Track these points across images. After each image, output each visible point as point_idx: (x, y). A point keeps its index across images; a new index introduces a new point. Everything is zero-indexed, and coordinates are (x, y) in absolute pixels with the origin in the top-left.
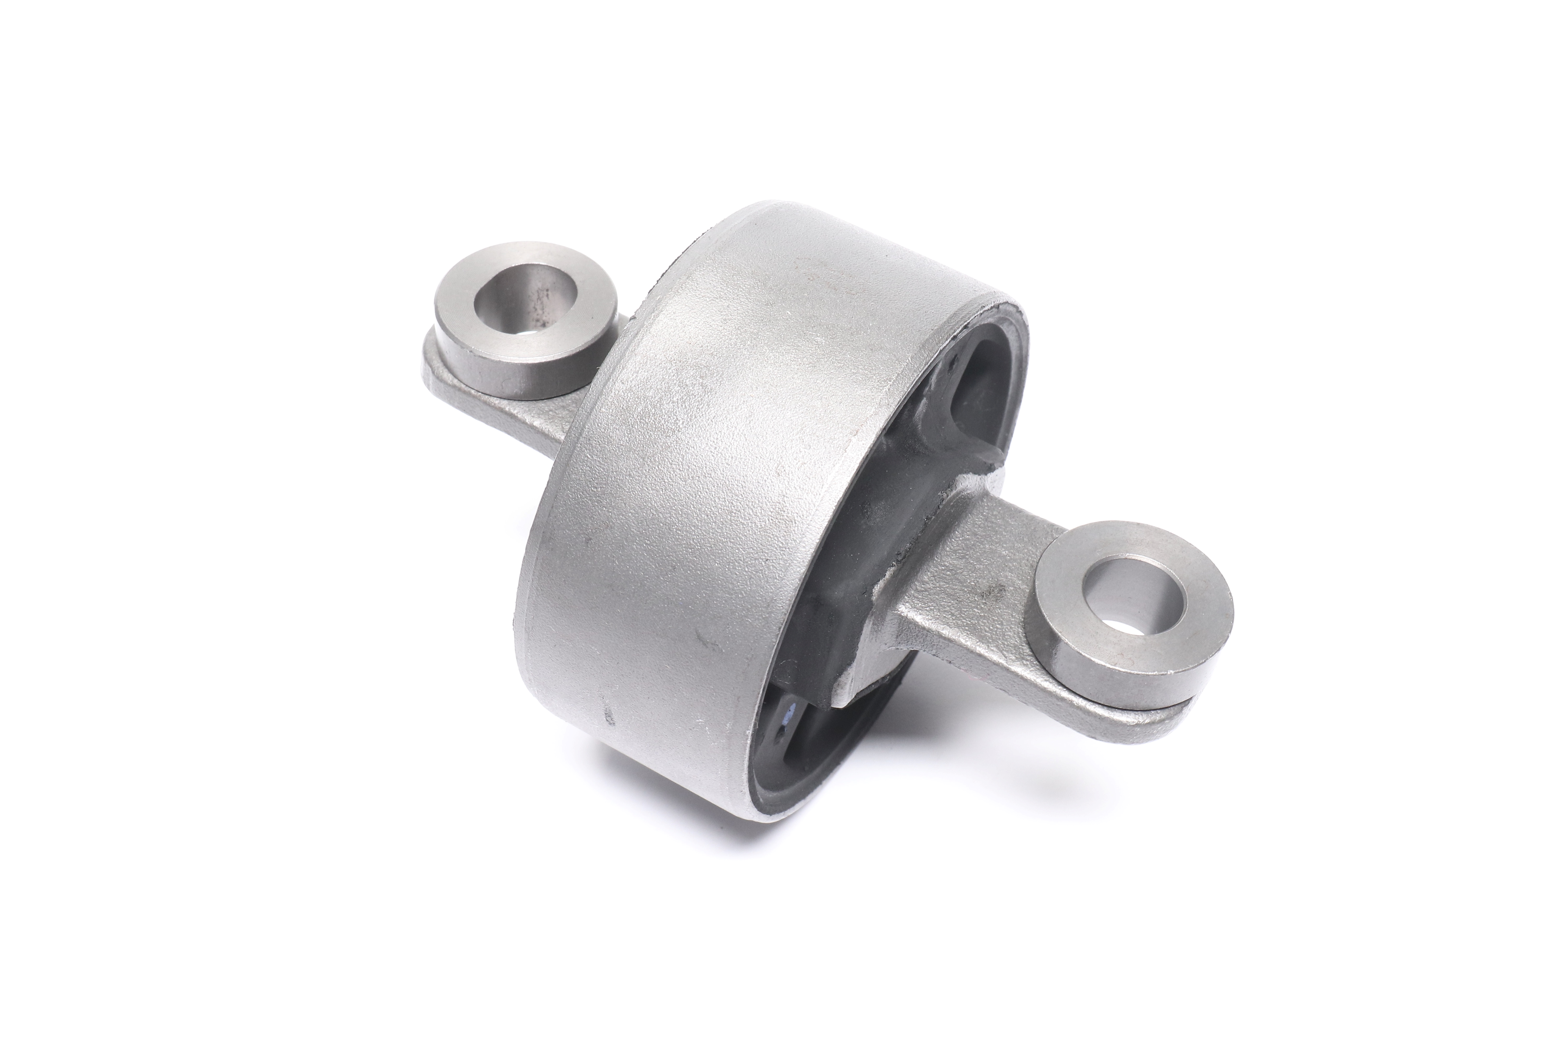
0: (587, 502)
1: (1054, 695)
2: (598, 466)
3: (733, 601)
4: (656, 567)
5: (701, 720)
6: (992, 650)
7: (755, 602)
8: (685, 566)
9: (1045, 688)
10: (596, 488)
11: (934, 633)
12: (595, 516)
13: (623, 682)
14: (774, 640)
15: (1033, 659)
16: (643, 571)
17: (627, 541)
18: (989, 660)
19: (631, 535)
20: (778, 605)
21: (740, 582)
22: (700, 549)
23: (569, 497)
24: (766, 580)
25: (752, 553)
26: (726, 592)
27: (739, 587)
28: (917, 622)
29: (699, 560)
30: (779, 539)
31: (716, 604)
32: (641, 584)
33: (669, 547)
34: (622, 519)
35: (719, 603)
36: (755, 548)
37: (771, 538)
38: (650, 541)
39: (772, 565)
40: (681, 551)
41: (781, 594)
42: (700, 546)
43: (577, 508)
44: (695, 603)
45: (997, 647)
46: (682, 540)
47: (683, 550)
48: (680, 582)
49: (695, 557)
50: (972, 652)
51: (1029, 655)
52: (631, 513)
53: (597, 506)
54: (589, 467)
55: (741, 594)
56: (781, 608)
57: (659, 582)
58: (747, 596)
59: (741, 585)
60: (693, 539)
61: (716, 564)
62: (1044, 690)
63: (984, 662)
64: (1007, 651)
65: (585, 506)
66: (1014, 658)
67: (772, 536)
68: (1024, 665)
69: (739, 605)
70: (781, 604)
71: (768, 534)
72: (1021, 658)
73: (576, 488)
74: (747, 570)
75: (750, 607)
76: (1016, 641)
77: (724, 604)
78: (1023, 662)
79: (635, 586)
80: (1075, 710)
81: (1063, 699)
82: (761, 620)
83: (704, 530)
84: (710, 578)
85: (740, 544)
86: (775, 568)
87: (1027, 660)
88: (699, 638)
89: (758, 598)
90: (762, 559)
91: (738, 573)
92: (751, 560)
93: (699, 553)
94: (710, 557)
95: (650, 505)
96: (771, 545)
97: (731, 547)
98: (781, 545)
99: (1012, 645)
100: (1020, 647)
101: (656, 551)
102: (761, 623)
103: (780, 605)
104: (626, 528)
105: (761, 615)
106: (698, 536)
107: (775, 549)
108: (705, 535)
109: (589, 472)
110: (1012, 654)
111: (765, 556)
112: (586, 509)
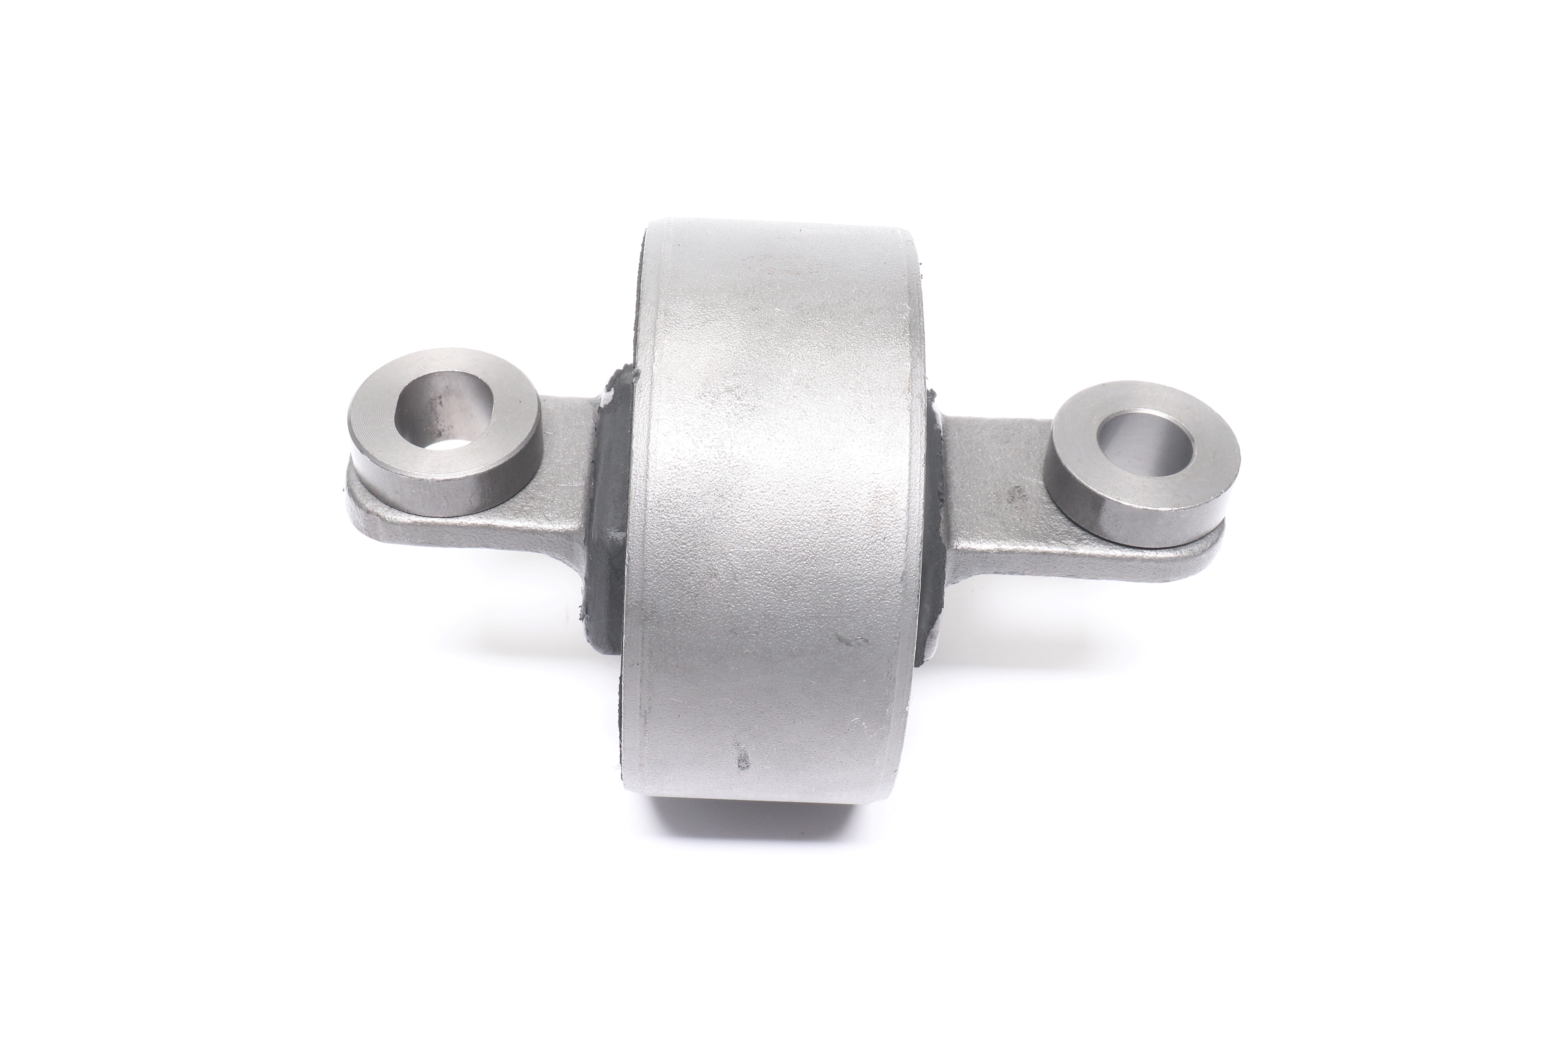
0: (681, 561)
1: (1124, 559)
2: (678, 522)
3: (866, 591)
4: (776, 593)
5: (856, 719)
6: (1053, 544)
7: (887, 583)
8: (805, 579)
9: (1114, 556)
10: (685, 544)
11: (994, 552)
12: (694, 570)
13: (764, 719)
14: (916, 609)
15: (1089, 536)
16: (763, 602)
17: (737, 581)
18: (1054, 554)
19: (738, 573)
20: (910, 575)
21: (866, 570)
22: (814, 557)
23: (660, 564)
24: (890, 557)
25: (868, 539)
26: (855, 586)
27: (866, 575)
28: (974, 549)
29: (817, 567)
30: (888, 514)
31: (849, 601)
32: (765, 615)
33: (781, 568)
34: (723, 562)
35: (852, 599)
36: (869, 533)
37: (880, 517)
38: (760, 571)
39: (891, 541)
40: (796, 567)
41: (910, 564)
42: (814, 554)
43: (672, 571)
44: (827, 609)
45: (1054, 539)
46: (793, 556)
47: (798, 565)
48: (806, 596)
49: (812, 566)
50: (1036, 553)
51: (1084, 535)
52: (731, 552)
53: (694, 561)
54: (669, 527)
55: (871, 580)
56: (914, 577)
57: (783, 605)
58: (877, 580)
59: (868, 573)
60: (804, 550)
61: (836, 564)
62: (1114, 558)
63: (1050, 558)
64: (1064, 539)
65: (680, 566)
66: (1074, 542)
67: (880, 515)
68: (1085, 544)
69: (872, 592)
70: (912, 573)
71: (875, 515)
72: (1079, 540)
73: (664, 553)
74: (868, 556)
75: (884, 589)
76: (1065, 528)
77: (856, 597)
78: (1083, 543)
79: (758, 620)
80: (1147, 563)
81: (1133, 559)
82: (899, 596)
83: (811, 538)
84: (835, 579)
85: (852, 535)
86: (895, 542)
87: (1085, 539)
88: (840, 639)
89: (889, 577)
90: (879, 540)
91: (861, 563)
92: (868, 545)
93: (815, 561)
94: (827, 560)
95: (747, 537)
96: (882, 523)
97: (844, 542)
98: (892, 519)
99: (1064, 533)
100: (1071, 531)
101: (770, 577)
102: (900, 599)
103: (912, 575)
104: (731, 569)
105: (898, 592)
106: (807, 545)
107: (888, 526)
108: (815, 542)
109: (671, 532)
110: (1069, 540)
111: (881, 536)
112: (682, 568)
